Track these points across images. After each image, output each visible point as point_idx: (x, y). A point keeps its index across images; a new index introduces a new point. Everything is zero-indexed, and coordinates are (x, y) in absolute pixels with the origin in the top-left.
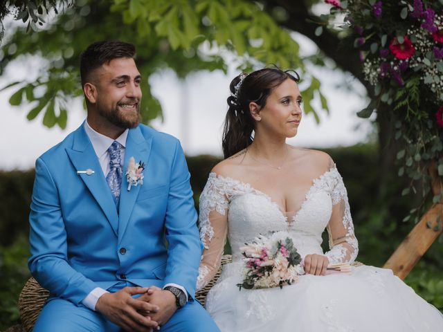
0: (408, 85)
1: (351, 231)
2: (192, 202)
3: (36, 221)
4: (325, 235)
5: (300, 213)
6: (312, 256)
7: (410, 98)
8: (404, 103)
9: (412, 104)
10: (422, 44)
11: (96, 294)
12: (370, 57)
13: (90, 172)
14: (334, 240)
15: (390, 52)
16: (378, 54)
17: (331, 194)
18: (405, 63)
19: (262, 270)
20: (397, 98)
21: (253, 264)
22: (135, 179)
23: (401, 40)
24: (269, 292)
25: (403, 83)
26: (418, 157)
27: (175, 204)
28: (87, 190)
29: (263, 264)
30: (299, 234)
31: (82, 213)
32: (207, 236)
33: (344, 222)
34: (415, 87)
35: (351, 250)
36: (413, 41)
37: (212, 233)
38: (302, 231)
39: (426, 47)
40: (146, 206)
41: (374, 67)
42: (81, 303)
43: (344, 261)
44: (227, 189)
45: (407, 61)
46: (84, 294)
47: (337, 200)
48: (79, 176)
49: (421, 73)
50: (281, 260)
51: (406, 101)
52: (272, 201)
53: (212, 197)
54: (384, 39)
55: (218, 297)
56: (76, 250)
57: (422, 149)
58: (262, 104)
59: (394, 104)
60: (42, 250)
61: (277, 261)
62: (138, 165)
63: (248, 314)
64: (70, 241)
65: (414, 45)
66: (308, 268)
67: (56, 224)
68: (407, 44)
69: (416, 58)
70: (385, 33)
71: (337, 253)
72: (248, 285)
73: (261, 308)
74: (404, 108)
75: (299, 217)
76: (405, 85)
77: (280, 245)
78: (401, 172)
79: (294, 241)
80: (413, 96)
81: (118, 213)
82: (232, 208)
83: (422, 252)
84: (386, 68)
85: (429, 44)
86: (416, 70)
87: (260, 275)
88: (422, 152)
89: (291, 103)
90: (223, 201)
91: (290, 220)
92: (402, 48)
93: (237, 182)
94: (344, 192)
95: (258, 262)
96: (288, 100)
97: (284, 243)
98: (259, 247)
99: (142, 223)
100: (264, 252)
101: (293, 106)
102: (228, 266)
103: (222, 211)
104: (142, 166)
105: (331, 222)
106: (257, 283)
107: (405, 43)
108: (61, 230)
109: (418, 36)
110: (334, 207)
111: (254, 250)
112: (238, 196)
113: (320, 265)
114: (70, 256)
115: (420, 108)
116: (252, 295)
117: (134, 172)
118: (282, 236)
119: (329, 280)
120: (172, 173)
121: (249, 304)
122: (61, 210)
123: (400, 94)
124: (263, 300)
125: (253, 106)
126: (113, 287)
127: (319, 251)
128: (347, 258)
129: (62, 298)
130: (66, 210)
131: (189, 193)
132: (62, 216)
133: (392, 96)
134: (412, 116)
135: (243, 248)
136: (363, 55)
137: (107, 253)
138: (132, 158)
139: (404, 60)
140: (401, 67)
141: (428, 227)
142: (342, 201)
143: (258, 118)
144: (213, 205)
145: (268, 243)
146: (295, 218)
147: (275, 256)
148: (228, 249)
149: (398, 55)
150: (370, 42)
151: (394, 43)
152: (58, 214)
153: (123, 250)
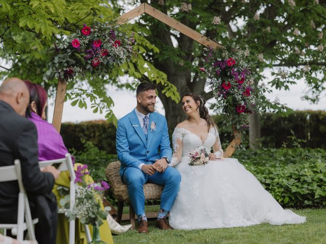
1: (221, 147)
10: (233, 84)
11: (141, 165)
14: (215, 150)
19: (197, 159)
23: (227, 83)
27: (164, 137)
28: (136, 132)
29: (197, 157)
32: (176, 148)
34: (231, 99)
37: (178, 147)
48: (133, 127)
50: (203, 155)
52: (197, 136)
63: (192, 173)
69: (231, 89)
72: (191, 164)
81: (147, 140)
82: (184, 138)
90: (181, 136)
91: (203, 143)
92: (227, 86)
93: (186, 130)
95: (195, 156)
98: (195, 151)
100: (197, 153)
106: (195, 163)
111: (193, 153)
116: (193, 167)
117: (153, 126)
118: (202, 148)
121: (192, 170)
122: (127, 138)
130: (129, 138)
138: (153, 122)
144: (178, 137)
145: (198, 150)
151: (225, 84)
153: (148, 152)
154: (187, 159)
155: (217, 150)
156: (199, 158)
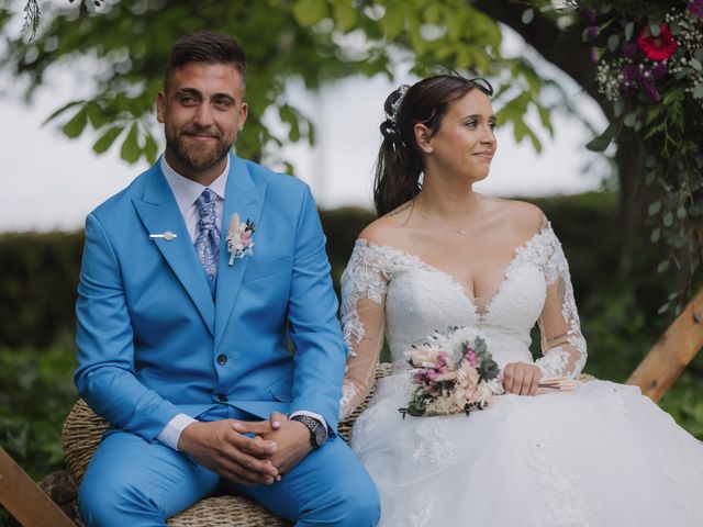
0: (666, 101)
1: (576, 327)
2: (330, 281)
3: (85, 311)
4: (535, 332)
5: (498, 299)
6: (516, 366)
7: (669, 120)
8: (660, 128)
9: (673, 129)
10: (688, 37)
12: (607, 57)
13: (170, 235)
14: (548, 340)
15: (639, 49)
16: (619, 53)
17: (544, 268)
18: (661, 66)
19: (439, 387)
20: (649, 120)
21: (424, 378)
22: (240, 247)
23: (655, 30)
24: (448, 421)
25: (658, 97)
26: (682, 212)
27: (303, 283)
28: (164, 263)
29: (439, 378)
30: (495, 331)
31: (158, 299)
32: (354, 337)
33: (565, 313)
34: (677, 104)
35: (575, 356)
36: (675, 32)
37: (361, 331)
38: (500, 327)
39: (694, 41)
40: (257, 290)
41: (613, 73)
42: (155, 439)
43: (565, 374)
44: (384, 263)
45: (665, 62)
46: (160, 425)
47: (554, 279)
48: (153, 241)
49: (687, 82)
50: (467, 372)
51: (663, 126)
52: (454, 281)
53: (360, 276)
54: (629, 29)
55: (369, 428)
56: (148, 356)
57: (689, 199)
58: (434, 126)
59: (645, 129)
60: (95, 357)
61: (462, 373)
62: (244, 226)
63: (416, 454)
64: (139, 343)
65: (676, 38)
66: (510, 384)
67: (117, 317)
68: (666, 37)
69: (678, 59)
70: (630, 19)
71: (554, 360)
72: (415, 410)
73: (436, 445)
74: (660, 136)
75: (496, 306)
76: (662, 100)
77: (465, 349)
78: (655, 236)
79: (488, 342)
80: (674, 117)
81: (214, 300)
82: (392, 291)
83: (686, 360)
84: (632, 73)
85: (699, 37)
86: (679, 77)
87: (434, 395)
88: (687, 204)
89: (480, 126)
90: (378, 282)
91: (481, 311)
92: (658, 43)
93: (399, 253)
94: (564, 265)
95: (432, 375)
96: (474, 121)
97: (472, 346)
98: (433, 351)
99: (252, 317)
100: (441, 360)
101: (482, 131)
102: (386, 380)
103: (376, 297)
104: (250, 227)
105: (545, 313)
106: (430, 408)
107: (662, 36)
108: (125, 325)
109: (682, 23)
110: (549, 290)
111: (426, 356)
112: (401, 273)
113: (528, 380)
114: (139, 367)
115: (685, 137)
116: (423, 425)
117: (238, 237)
118: (469, 334)
119: (542, 403)
120: (297, 238)
121: (417, 440)
122: (124, 294)
123: (653, 114)
124: (441, 433)
125: (420, 130)
126: (207, 413)
127: (526, 357)
128: (570, 368)
129: (127, 431)
130: (132, 294)
131: (325, 267)
132: (126, 304)
133: (642, 118)
134: (673, 149)
135: (409, 353)
136: (597, 54)
137: (197, 362)
138: (236, 216)
139: (660, 62)
140: (655, 73)
141: (695, 320)
142: (561, 280)
143: (428, 149)
144: (362, 289)
145: (448, 345)
146: (489, 308)
147: (458, 365)
148: (386, 355)
149: (651, 54)
150: (607, 33)
151: (645, 35)
152: (120, 301)
153: (222, 359)
154: (400, 387)
155: (559, 339)
156: (450, 385)
